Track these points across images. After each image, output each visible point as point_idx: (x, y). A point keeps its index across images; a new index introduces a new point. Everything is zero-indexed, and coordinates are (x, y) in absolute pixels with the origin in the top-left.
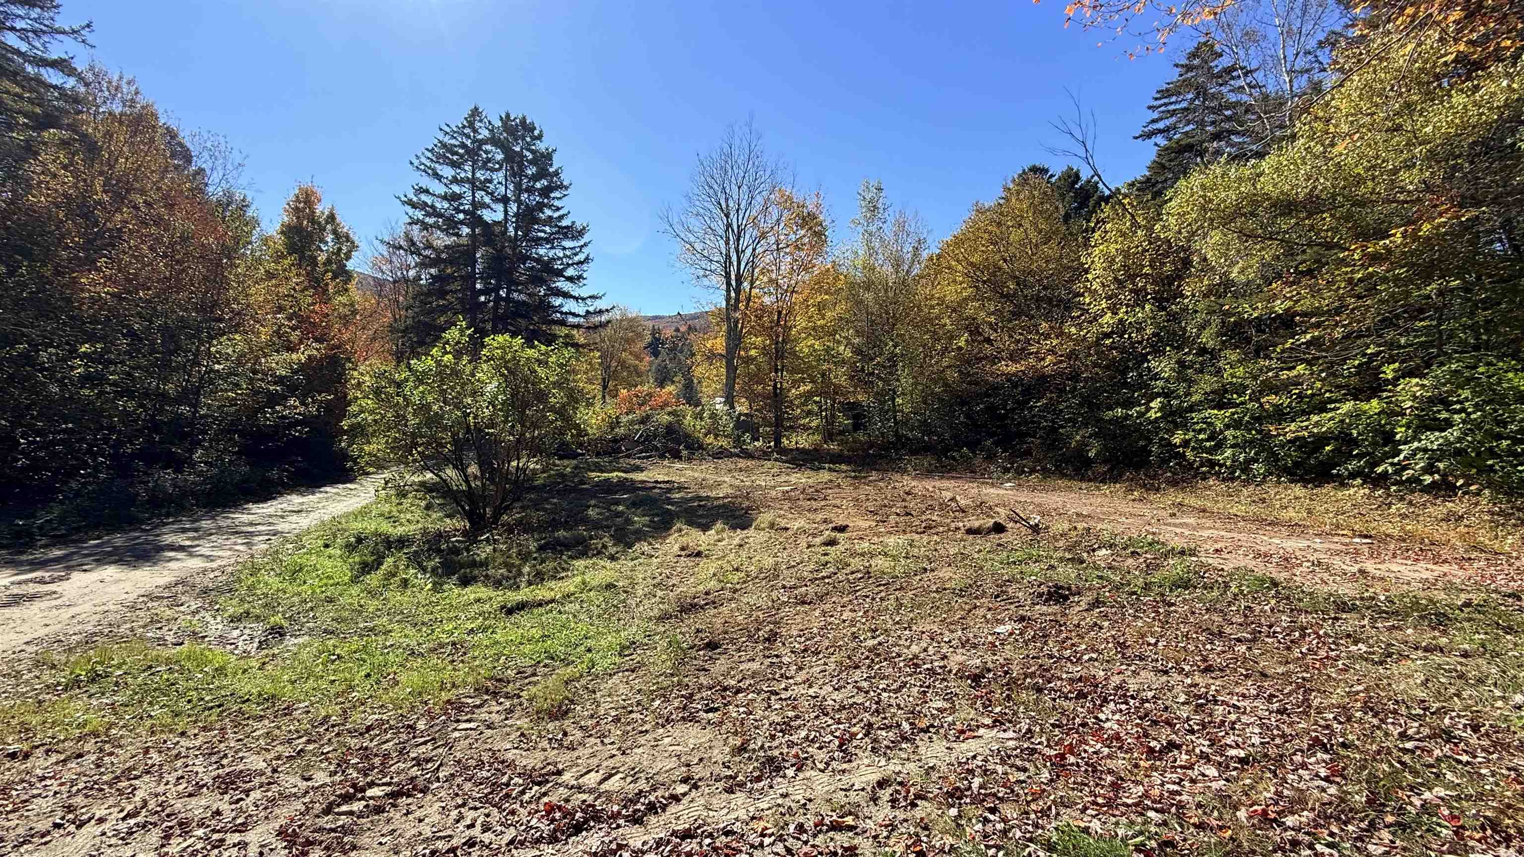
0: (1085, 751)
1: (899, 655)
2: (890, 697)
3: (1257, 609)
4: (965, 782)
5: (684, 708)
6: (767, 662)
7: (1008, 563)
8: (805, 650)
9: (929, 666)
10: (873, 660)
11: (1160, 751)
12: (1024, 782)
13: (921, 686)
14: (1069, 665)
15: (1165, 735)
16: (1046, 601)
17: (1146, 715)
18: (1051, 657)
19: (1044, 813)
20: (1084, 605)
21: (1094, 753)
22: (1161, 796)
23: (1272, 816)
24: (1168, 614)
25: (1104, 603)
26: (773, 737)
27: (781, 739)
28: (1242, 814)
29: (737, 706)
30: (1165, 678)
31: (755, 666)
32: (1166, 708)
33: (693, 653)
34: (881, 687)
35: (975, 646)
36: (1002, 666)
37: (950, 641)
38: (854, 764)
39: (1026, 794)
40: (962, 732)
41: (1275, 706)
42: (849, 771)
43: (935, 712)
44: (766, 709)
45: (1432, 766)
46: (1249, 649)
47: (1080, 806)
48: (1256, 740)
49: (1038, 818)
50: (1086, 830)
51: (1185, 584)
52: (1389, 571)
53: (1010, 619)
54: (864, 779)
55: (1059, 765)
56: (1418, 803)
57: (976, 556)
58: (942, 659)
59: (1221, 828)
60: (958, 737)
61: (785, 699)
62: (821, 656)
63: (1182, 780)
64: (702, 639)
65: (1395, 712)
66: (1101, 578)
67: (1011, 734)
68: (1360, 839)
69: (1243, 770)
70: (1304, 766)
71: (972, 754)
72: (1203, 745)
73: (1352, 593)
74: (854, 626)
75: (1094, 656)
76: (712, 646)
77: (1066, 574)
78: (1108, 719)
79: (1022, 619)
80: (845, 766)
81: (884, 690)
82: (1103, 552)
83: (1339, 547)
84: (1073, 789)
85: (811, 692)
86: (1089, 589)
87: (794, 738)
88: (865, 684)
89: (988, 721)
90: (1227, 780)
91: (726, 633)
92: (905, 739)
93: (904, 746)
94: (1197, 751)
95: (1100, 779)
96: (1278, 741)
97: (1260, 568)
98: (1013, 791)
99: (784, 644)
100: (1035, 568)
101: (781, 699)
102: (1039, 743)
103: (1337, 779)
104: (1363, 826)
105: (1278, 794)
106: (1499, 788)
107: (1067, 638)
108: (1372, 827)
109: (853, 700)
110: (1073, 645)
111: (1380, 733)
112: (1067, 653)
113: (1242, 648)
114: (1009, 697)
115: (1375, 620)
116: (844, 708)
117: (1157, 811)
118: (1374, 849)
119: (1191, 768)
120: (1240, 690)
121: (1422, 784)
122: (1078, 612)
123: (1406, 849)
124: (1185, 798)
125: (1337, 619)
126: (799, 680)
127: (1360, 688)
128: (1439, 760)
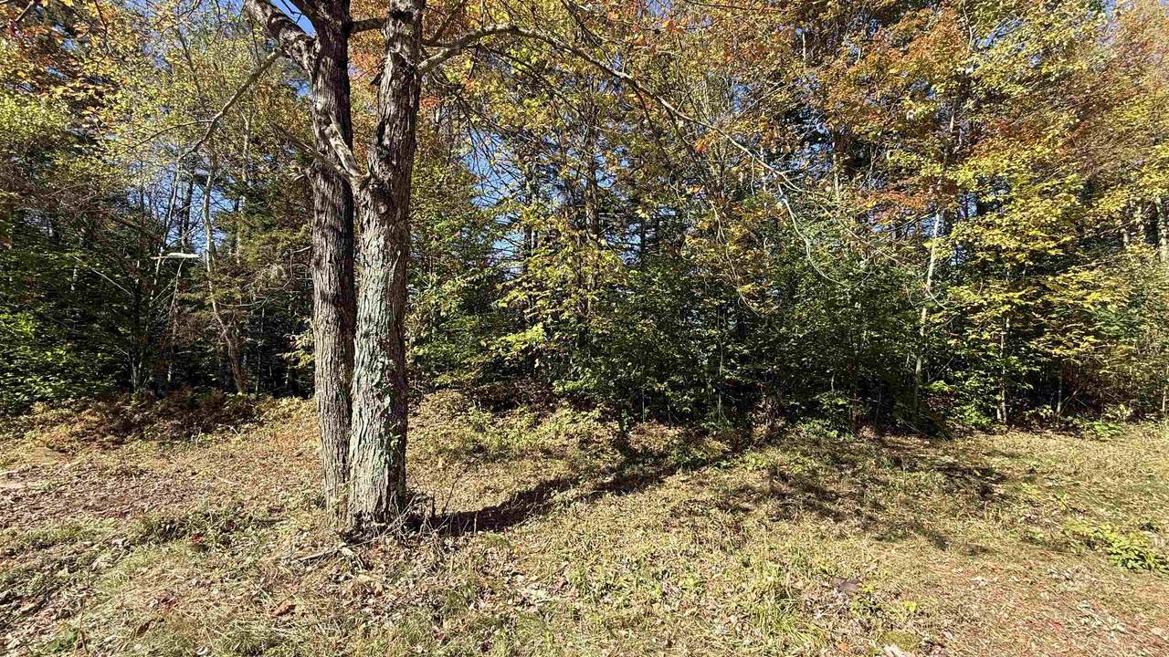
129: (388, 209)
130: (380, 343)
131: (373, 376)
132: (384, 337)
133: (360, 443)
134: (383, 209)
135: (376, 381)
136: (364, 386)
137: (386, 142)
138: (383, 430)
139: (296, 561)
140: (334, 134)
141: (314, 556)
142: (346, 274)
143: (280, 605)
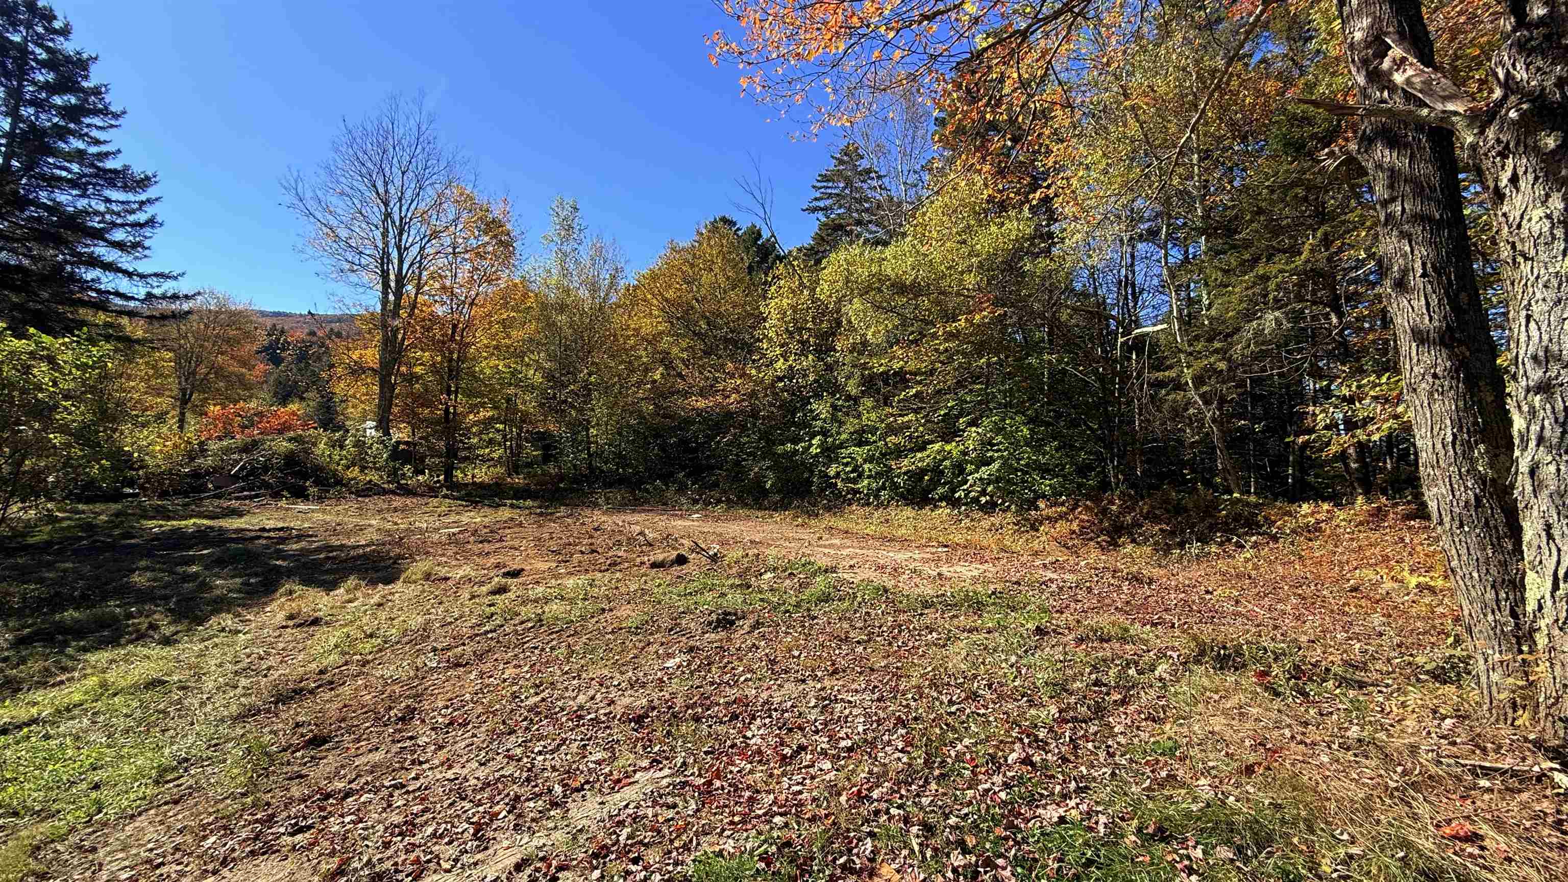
0: (731, 772)
1: (563, 709)
2: (545, 760)
3: (873, 612)
4: (614, 837)
5: (256, 838)
6: (395, 748)
7: (685, 595)
8: (451, 723)
9: (593, 716)
10: (531, 720)
11: (792, 756)
12: (672, 819)
13: (582, 740)
14: (727, 689)
15: (798, 738)
16: (716, 628)
17: (784, 725)
18: (712, 683)
19: (686, 847)
20: (747, 628)
21: (739, 772)
22: (787, 800)
23: (864, 792)
24: (811, 626)
25: (763, 624)
26: (387, 845)
27: (399, 843)
28: (843, 799)
29: (342, 816)
30: (803, 686)
31: (377, 757)
32: (800, 714)
33: (287, 756)
34: (536, 750)
35: (643, 685)
36: (667, 702)
37: (619, 684)
38: (491, 851)
39: (671, 833)
40: (619, 781)
41: (875, 696)
42: (483, 862)
43: (592, 766)
44: (384, 809)
45: (963, 722)
46: (865, 648)
47: (718, 830)
48: (861, 729)
49: (679, 854)
50: (720, 854)
51: (826, 598)
52: (955, 572)
53: (680, 651)
54: (500, 866)
55: (706, 793)
56: (953, 754)
57: (656, 590)
58: (609, 705)
59: (827, 816)
60: (613, 788)
61: (414, 791)
62: (470, 727)
63: (804, 779)
64: (302, 735)
65: (948, 684)
66: (762, 600)
67: (667, 772)
68: (918, 795)
69: (850, 757)
70: (889, 743)
71: (624, 803)
72: (823, 742)
73: (931, 592)
74: (517, 684)
75: (749, 676)
76: (317, 741)
77: (734, 600)
78: (754, 736)
79: (691, 649)
80: (479, 856)
81: (540, 753)
82: (769, 575)
83: (929, 556)
84: (715, 814)
85: (450, 774)
86: (752, 612)
87: (417, 840)
88: (519, 751)
89: (645, 763)
90: (837, 770)
91: (344, 720)
92: (555, 805)
93: (552, 813)
94: (819, 749)
95: (740, 796)
96: (875, 725)
97: (880, 579)
98: (659, 832)
99: (423, 721)
100: (709, 596)
101: (408, 792)
102: (693, 774)
103: (909, 749)
104: (921, 783)
105: (870, 772)
106: (998, 729)
107: (729, 662)
108: (927, 782)
109: (501, 773)
110: (733, 668)
111: (937, 703)
112: (726, 678)
113: (860, 649)
114: (669, 733)
115: (943, 612)
116: (489, 785)
117: (781, 815)
118: (925, 801)
119: (813, 766)
120: (854, 686)
121: (957, 739)
122: (741, 636)
123: (944, 794)
124: (805, 796)
125: (921, 614)
126: (436, 762)
127: (930, 669)
128: (968, 716)
134: (1551, 143)
136: (1552, 484)
137: (1539, 12)
139: (1452, 761)
140: (1400, 64)
141: (1488, 764)
142: (1461, 288)
143: (1449, 822)
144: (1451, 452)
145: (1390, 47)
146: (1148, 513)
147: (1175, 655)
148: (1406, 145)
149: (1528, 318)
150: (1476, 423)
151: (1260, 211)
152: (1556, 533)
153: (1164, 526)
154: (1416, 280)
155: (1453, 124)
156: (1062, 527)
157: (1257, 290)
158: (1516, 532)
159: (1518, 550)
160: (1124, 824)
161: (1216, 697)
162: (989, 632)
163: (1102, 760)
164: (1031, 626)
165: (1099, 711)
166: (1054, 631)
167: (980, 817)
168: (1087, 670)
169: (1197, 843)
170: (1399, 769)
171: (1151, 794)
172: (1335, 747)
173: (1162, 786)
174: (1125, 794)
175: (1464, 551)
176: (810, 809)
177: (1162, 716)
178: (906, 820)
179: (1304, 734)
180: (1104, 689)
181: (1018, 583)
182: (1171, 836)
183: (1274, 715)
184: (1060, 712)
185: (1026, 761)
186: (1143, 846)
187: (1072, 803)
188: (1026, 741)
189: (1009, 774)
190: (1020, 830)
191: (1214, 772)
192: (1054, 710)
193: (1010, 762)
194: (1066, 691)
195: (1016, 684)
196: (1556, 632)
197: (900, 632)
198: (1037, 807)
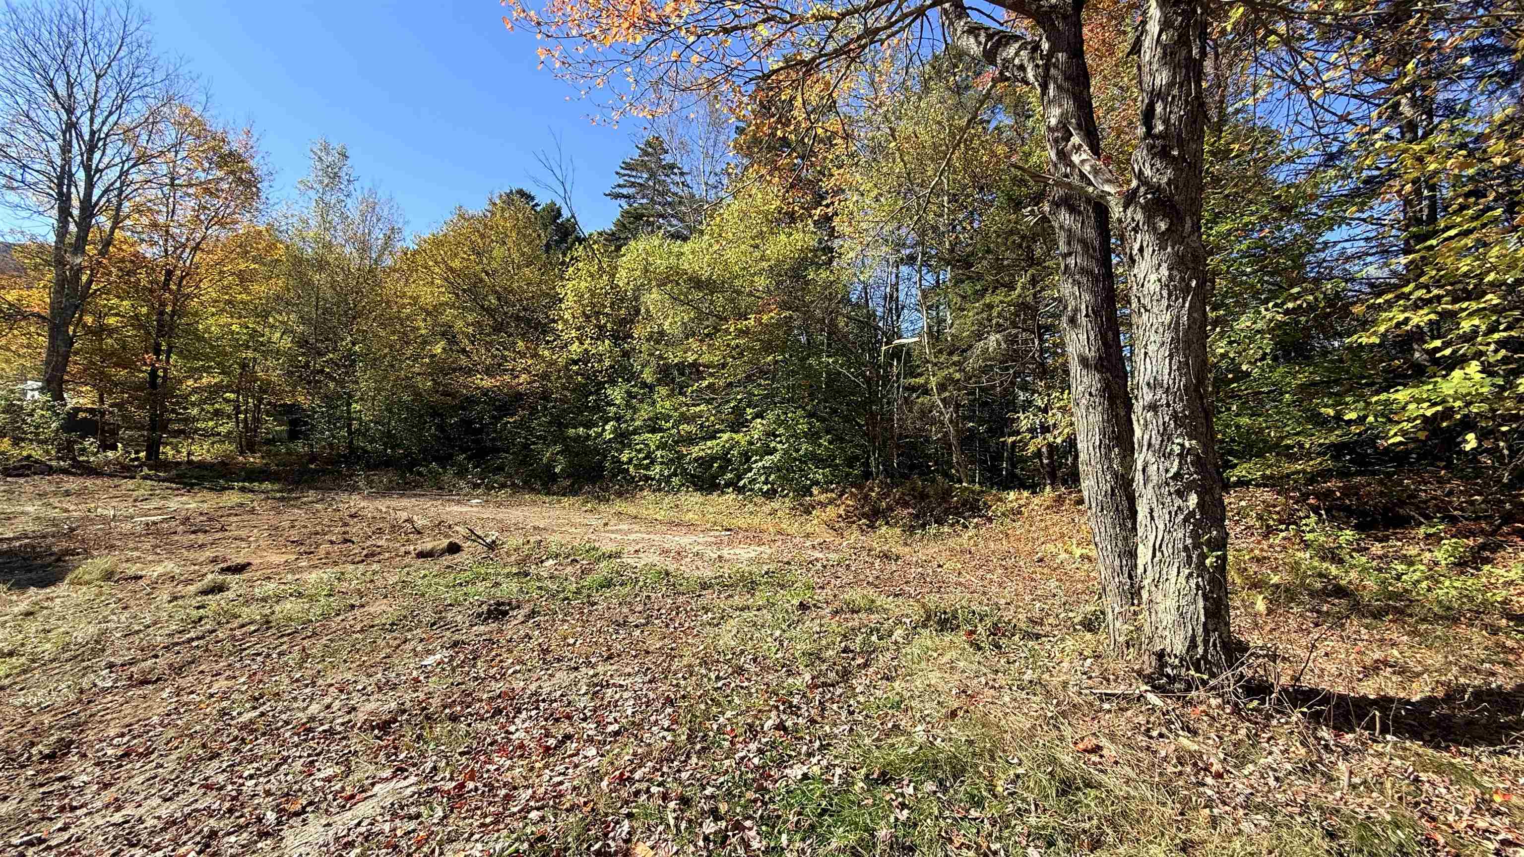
0: (488, 771)
1: (287, 723)
2: (256, 785)
3: (653, 595)
6: (35, 794)
7: (454, 586)
8: (126, 754)
9: (326, 727)
10: (243, 739)
11: (556, 746)
12: (414, 831)
13: (309, 755)
14: (493, 683)
15: (566, 727)
16: (486, 619)
17: (552, 715)
18: (476, 679)
20: (521, 618)
21: (496, 770)
22: (545, 793)
23: (627, 774)
24: (590, 612)
25: (539, 612)
28: (604, 784)
30: (574, 675)
32: (569, 703)
34: (246, 774)
35: (394, 687)
36: (420, 703)
37: (364, 688)
39: (409, 847)
40: (352, 797)
41: (647, 679)
43: (318, 784)
46: (642, 632)
47: (466, 835)
48: (629, 712)
51: (608, 584)
52: (735, 554)
53: (442, 647)
55: (457, 797)
57: (420, 582)
58: (349, 713)
59: (585, 803)
60: (344, 806)
62: (153, 757)
63: (567, 768)
65: (718, 661)
66: (540, 588)
67: (412, 779)
68: (679, 771)
69: (616, 741)
70: (656, 723)
71: (356, 821)
72: (590, 728)
73: (710, 574)
74: (228, 699)
75: (518, 668)
77: (509, 589)
78: (517, 730)
79: (455, 644)
81: (251, 777)
82: (551, 562)
84: (465, 818)
85: (118, 818)
86: (529, 601)
88: (221, 778)
89: (388, 773)
90: (602, 755)
92: (264, 835)
93: (259, 845)
94: (585, 737)
95: (495, 796)
96: (644, 707)
97: (662, 562)
98: (396, 848)
99: (83, 756)
100: (480, 586)
102: (443, 779)
103: (674, 727)
104: (683, 758)
105: (635, 754)
106: (758, 701)
107: (497, 655)
108: (688, 757)
109: (193, 807)
110: (501, 661)
111: (705, 680)
112: (492, 671)
113: (637, 633)
114: (419, 737)
115: (720, 592)
116: (174, 823)
117: (538, 809)
118: (684, 775)
119: (577, 754)
120: (628, 670)
121: (719, 713)
122: (513, 627)
123: (704, 766)
124: (567, 785)
125: (699, 596)
126: (98, 804)
127: (702, 647)
128: (733, 690)
129: (1171, 224)
130: (1175, 416)
131: (1168, 464)
132: (1179, 407)
133: (1154, 556)
134: (1163, 226)
135: (1173, 470)
136: (1155, 478)
137: (1160, 127)
138: (1189, 541)
139: (1088, 691)
140: (1078, 148)
141: (1109, 692)
142: (1109, 328)
143: (1082, 739)
144: (1098, 454)
145: (1072, 135)
146: (900, 498)
147: (908, 621)
148: (1080, 213)
149: (1146, 353)
150: (1113, 431)
151: (989, 251)
152: (1155, 515)
153: (911, 510)
154: (1082, 320)
155: (1108, 202)
156: (831, 512)
157: (985, 315)
158: (1134, 513)
159: (1134, 528)
160: (854, 773)
161: (935, 655)
162: (758, 610)
163: (843, 718)
164: (796, 602)
165: (846, 675)
166: (815, 605)
167: (734, 783)
168: (839, 639)
169: (910, 781)
170: (1055, 701)
171: (878, 744)
172: (1015, 688)
173: (888, 736)
174: (859, 746)
175: (1103, 530)
176: (569, 800)
177: (894, 674)
178: (665, 797)
179: (994, 680)
180: (851, 655)
181: (788, 563)
182: (891, 778)
183: (975, 667)
184: (813, 679)
185: (781, 727)
186: (869, 790)
187: (814, 760)
188: (782, 708)
189: (764, 740)
190: (768, 791)
191: (928, 719)
192: (808, 677)
193: (765, 729)
194: (819, 659)
195: (778, 656)
196: (1153, 588)
197: (677, 614)
198: (785, 767)
